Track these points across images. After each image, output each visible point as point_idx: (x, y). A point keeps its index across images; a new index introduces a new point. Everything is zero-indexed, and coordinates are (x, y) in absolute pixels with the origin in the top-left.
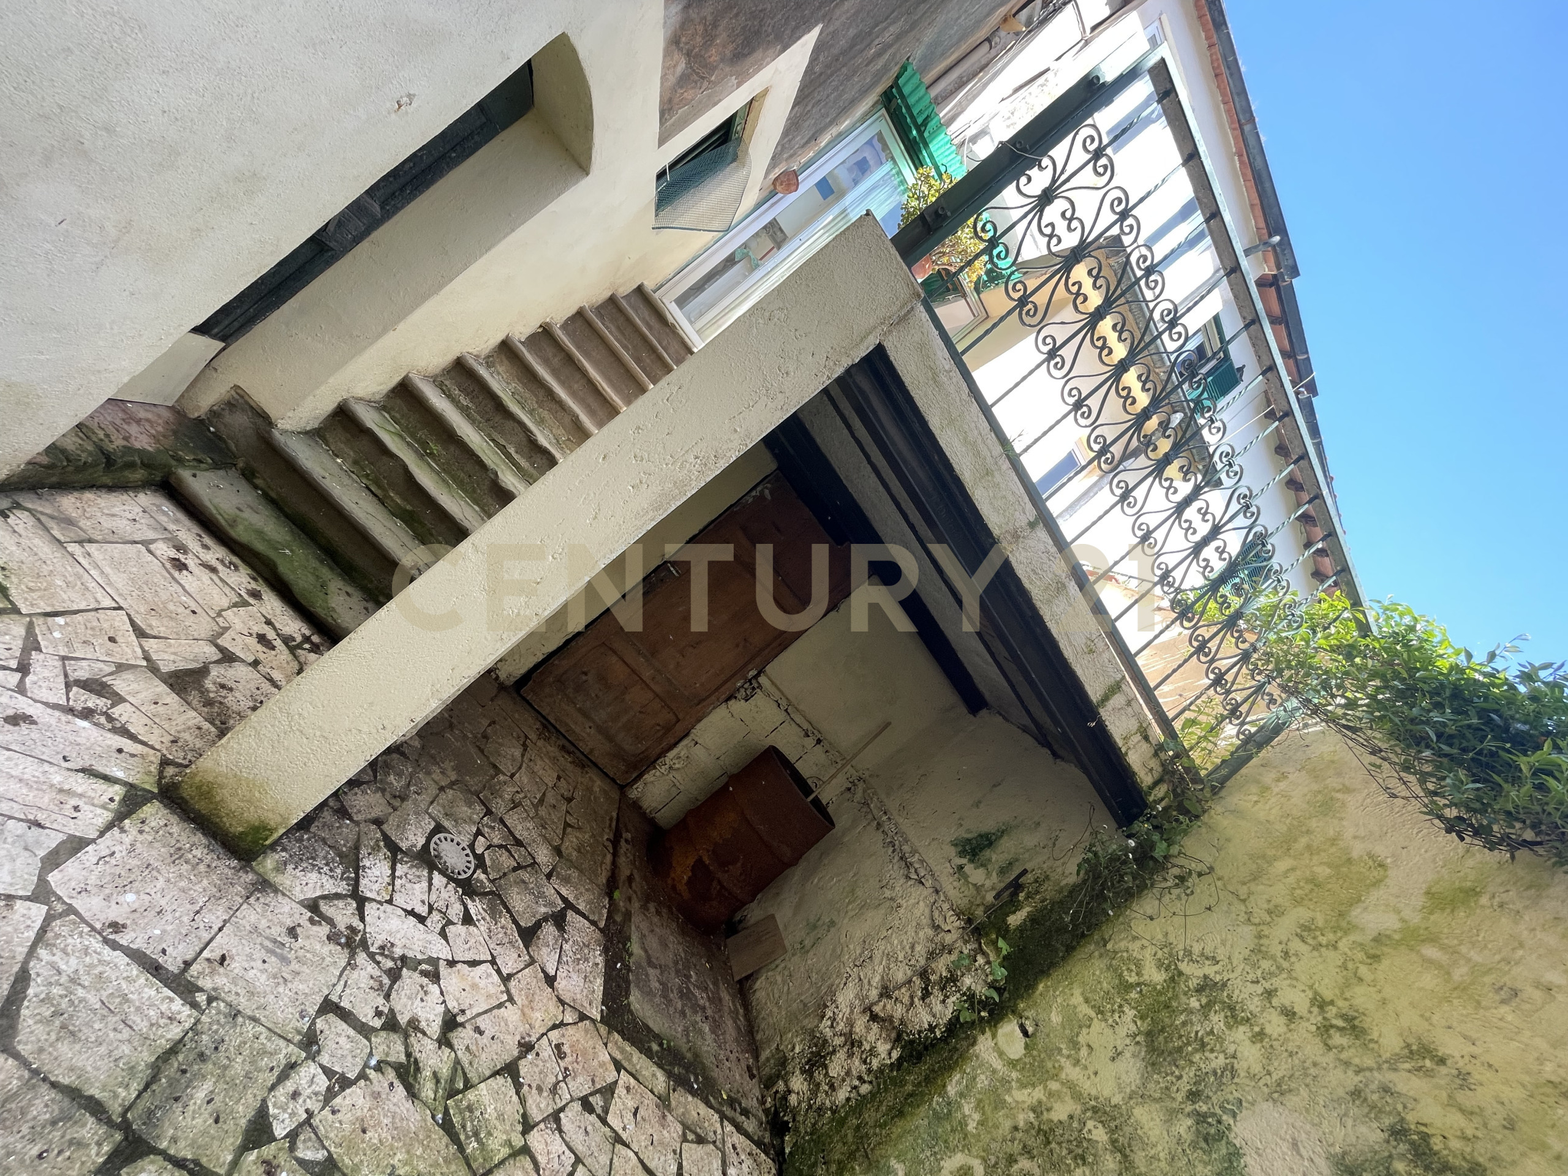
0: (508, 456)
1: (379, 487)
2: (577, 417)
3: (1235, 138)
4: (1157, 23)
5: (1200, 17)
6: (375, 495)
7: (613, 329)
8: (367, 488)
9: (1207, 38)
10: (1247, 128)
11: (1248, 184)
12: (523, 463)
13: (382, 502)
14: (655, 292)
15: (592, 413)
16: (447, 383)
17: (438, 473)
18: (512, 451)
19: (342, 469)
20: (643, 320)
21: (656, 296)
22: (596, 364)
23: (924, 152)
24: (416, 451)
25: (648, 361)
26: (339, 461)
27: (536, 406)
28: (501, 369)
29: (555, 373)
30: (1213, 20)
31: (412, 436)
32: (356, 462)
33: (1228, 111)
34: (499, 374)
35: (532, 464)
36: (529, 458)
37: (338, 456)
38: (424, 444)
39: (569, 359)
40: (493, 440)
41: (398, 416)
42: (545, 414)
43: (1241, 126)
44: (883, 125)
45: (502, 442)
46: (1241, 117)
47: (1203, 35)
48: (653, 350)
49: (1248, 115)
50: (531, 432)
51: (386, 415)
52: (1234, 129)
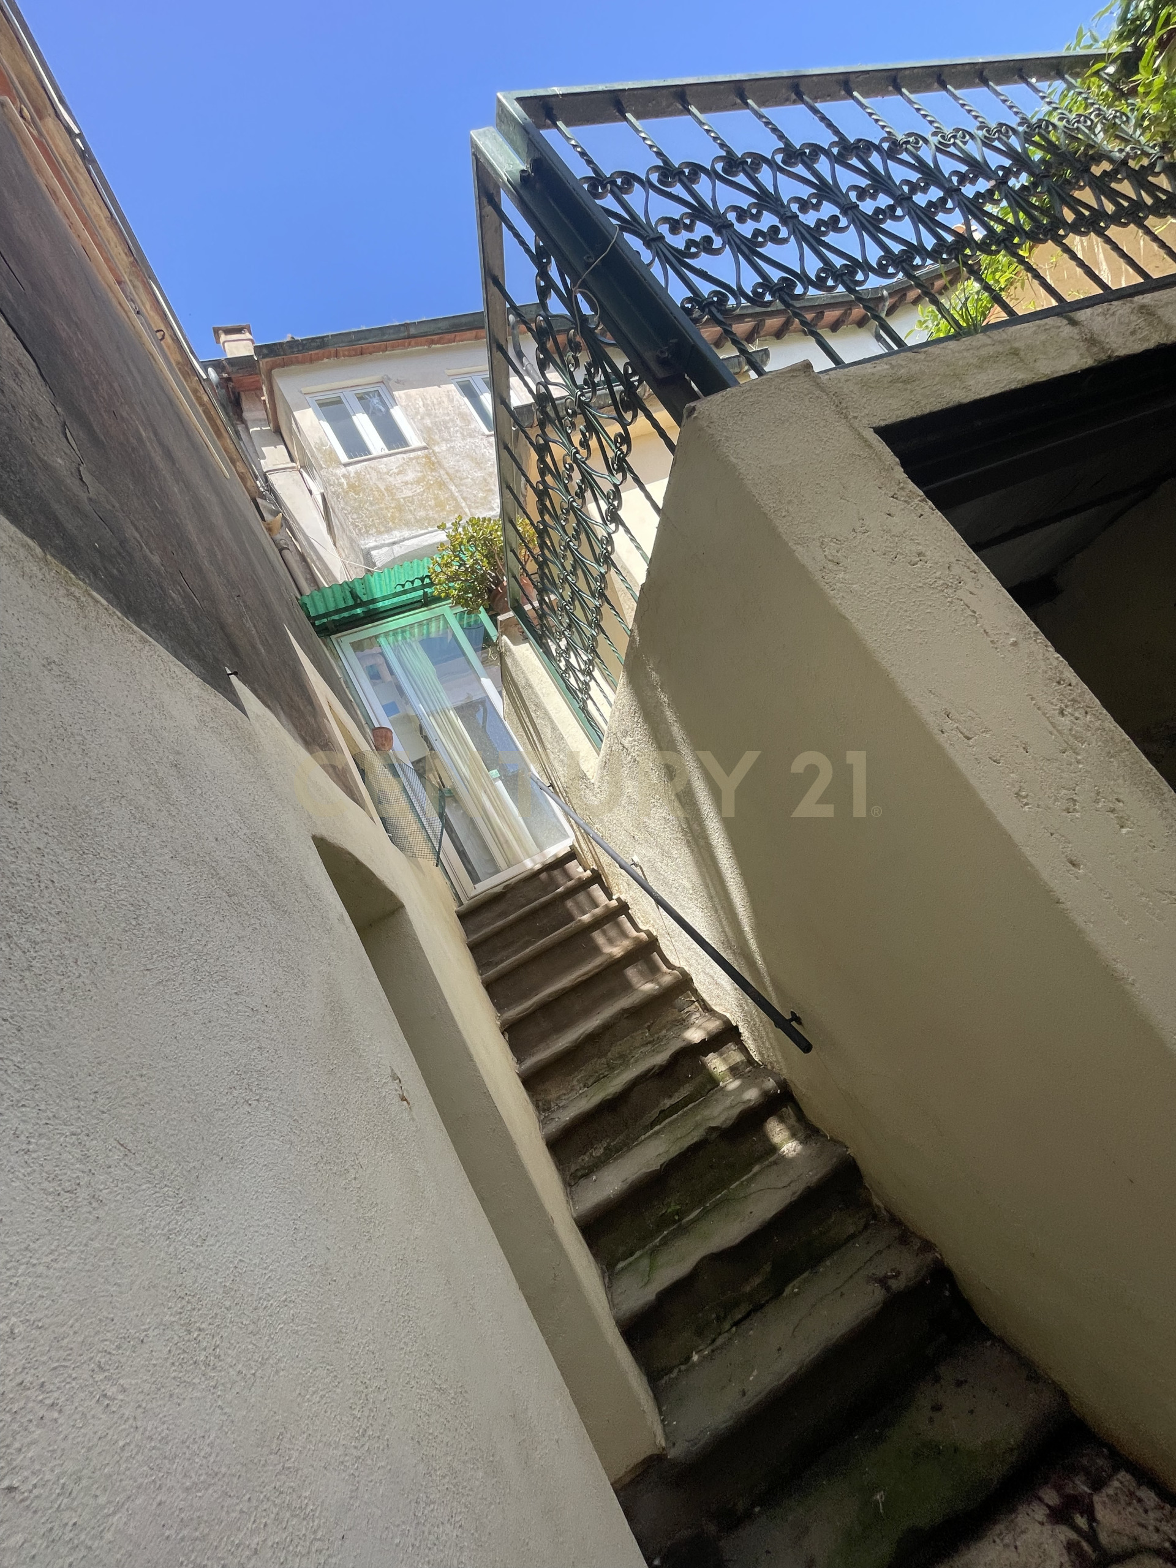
0: (674, 1109)
1: (736, 1304)
2: (624, 1011)
3: (417, 345)
4: (307, 397)
5: (311, 360)
6: (747, 1316)
7: (504, 953)
8: (737, 1324)
9: (329, 357)
10: (413, 331)
11: (457, 338)
12: (684, 1092)
13: (758, 1308)
14: (461, 904)
15: (610, 995)
16: (573, 1168)
17: (706, 1212)
18: (668, 1103)
19: (711, 1356)
20: (495, 920)
21: (466, 902)
22: (548, 979)
23: (380, 604)
24: (675, 1235)
25: (545, 921)
26: (695, 1358)
27: (604, 1060)
28: (553, 1095)
29: (560, 1028)
30: (318, 348)
31: (652, 1235)
32: (700, 1332)
33: (393, 348)
34: (559, 1098)
35: (687, 1080)
36: (680, 1083)
37: (689, 1358)
38: (664, 1222)
39: (545, 1007)
40: (652, 1125)
41: (621, 1249)
42: (616, 1050)
43: (409, 337)
44: (346, 640)
45: (655, 1113)
46: (402, 335)
47: (326, 360)
48: (534, 912)
49: (402, 329)
50: (649, 1071)
51: (621, 1265)
52: (409, 344)
